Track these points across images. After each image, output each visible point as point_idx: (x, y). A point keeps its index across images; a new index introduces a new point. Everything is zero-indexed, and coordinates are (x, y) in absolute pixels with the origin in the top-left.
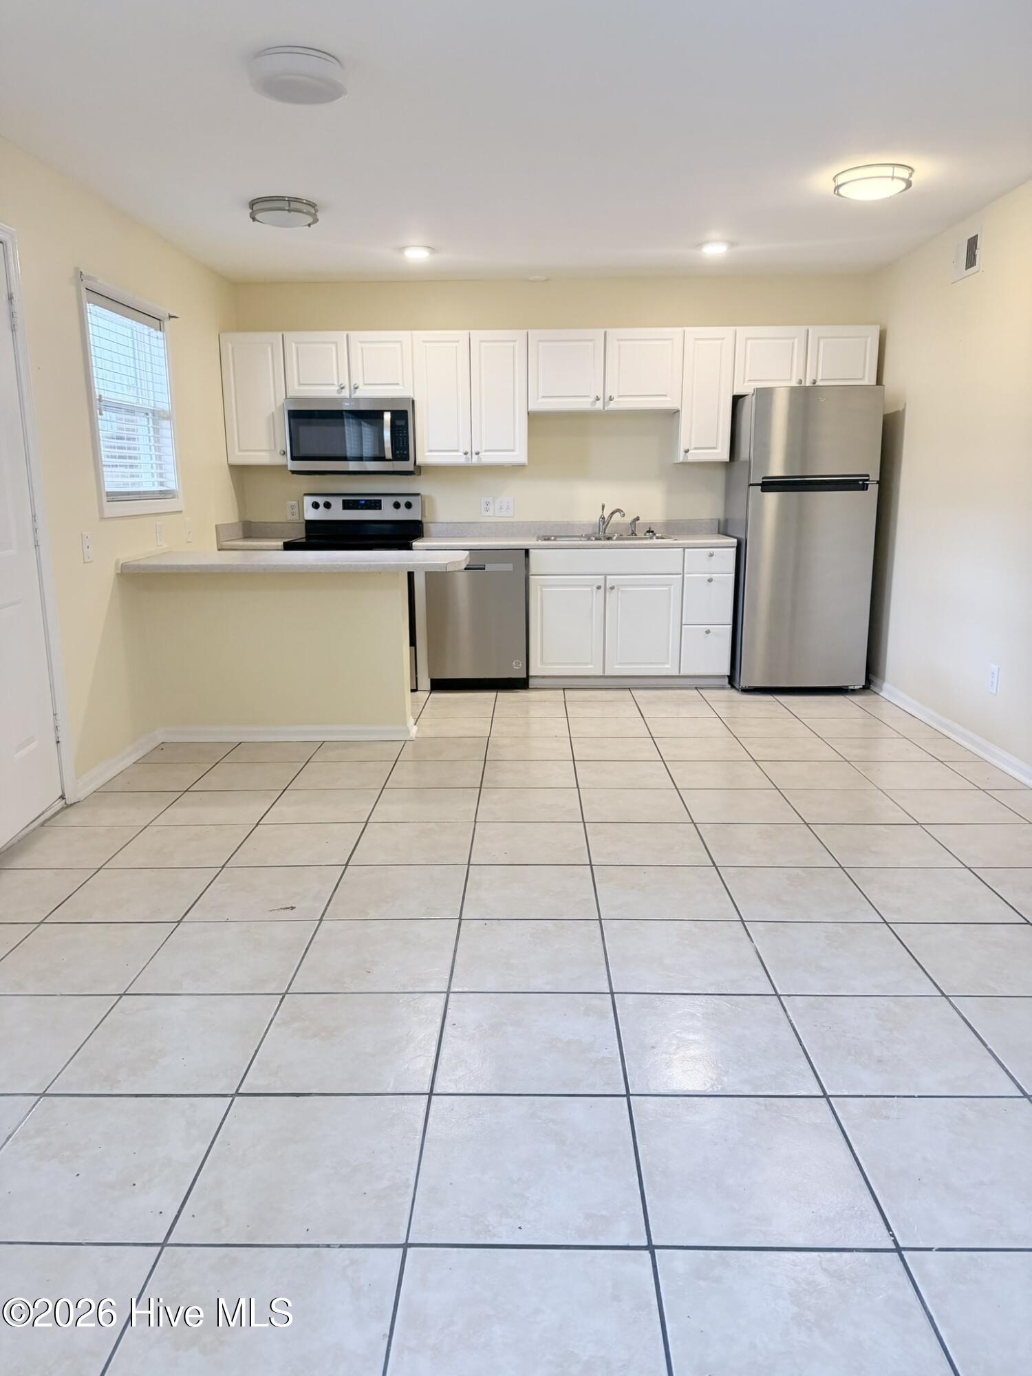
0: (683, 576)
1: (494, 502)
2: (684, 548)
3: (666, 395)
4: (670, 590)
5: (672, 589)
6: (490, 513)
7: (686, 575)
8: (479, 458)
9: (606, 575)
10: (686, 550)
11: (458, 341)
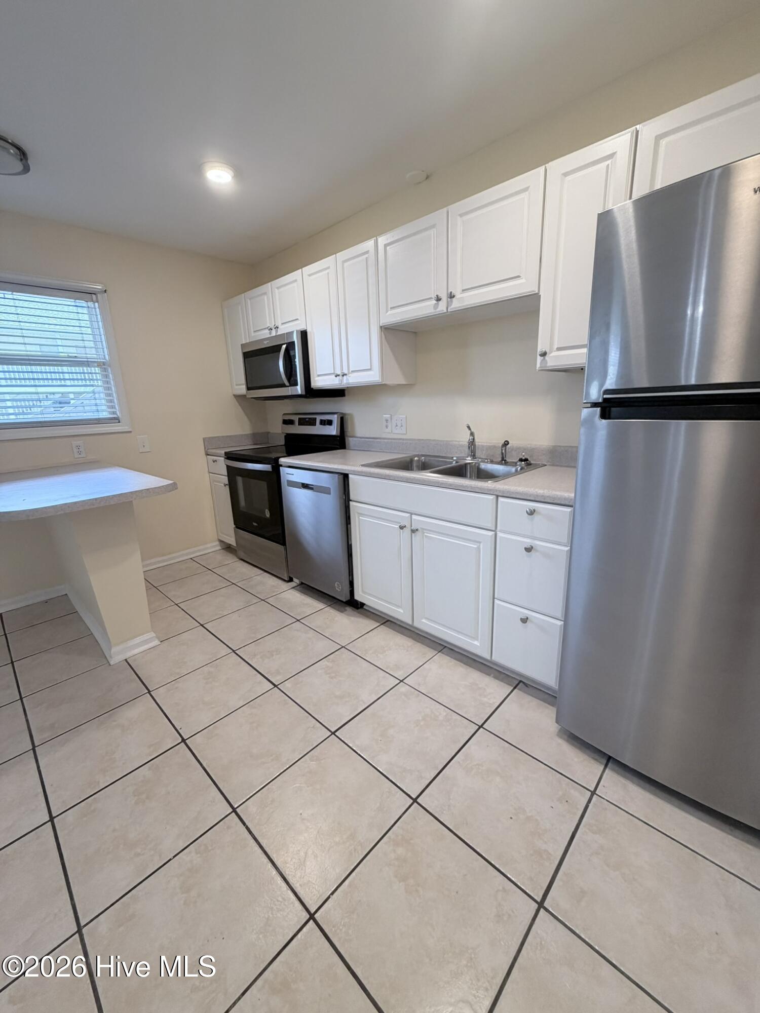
0: (496, 535)
1: (391, 419)
2: (497, 496)
3: (519, 277)
4: (479, 548)
5: (481, 547)
6: (389, 430)
7: (499, 534)
8: (347, 379)
9: (411, 514)
10: (501, 499)
11: (328, 268)
